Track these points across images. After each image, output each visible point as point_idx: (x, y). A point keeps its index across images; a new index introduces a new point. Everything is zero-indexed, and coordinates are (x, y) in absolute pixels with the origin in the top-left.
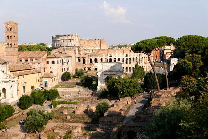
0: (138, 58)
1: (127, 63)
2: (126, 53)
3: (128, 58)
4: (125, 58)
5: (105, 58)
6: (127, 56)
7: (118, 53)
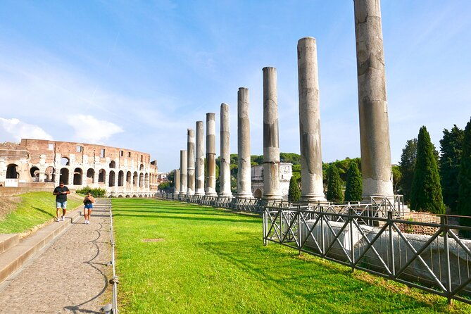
0: (139, 175)
1: (111, 184)
2: (110, 156)
3: (116, 171)
4: (108, 170)
5: (47, 165)
6: (112, 164)
7: (89, 155)
